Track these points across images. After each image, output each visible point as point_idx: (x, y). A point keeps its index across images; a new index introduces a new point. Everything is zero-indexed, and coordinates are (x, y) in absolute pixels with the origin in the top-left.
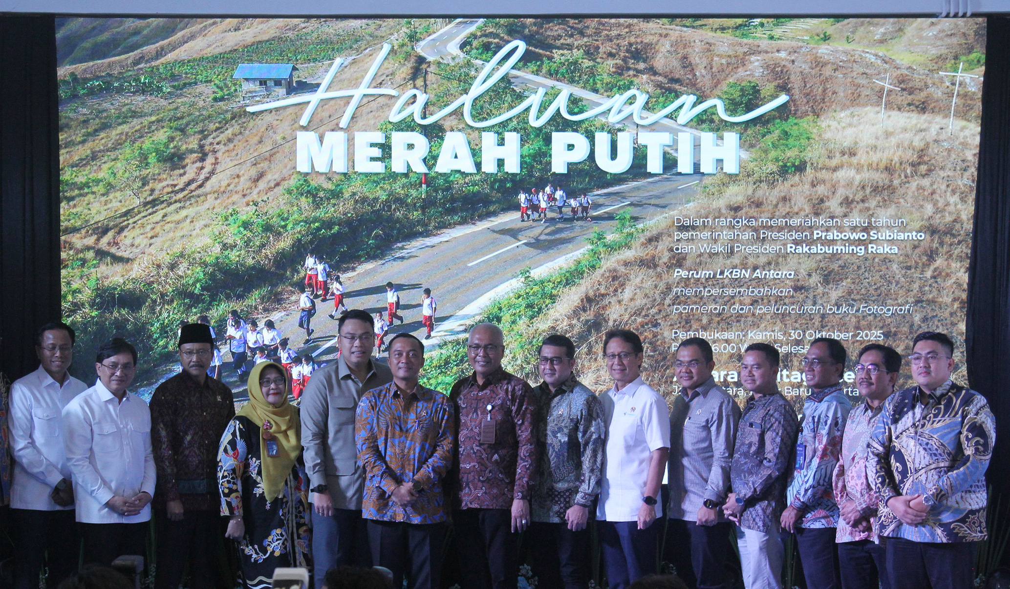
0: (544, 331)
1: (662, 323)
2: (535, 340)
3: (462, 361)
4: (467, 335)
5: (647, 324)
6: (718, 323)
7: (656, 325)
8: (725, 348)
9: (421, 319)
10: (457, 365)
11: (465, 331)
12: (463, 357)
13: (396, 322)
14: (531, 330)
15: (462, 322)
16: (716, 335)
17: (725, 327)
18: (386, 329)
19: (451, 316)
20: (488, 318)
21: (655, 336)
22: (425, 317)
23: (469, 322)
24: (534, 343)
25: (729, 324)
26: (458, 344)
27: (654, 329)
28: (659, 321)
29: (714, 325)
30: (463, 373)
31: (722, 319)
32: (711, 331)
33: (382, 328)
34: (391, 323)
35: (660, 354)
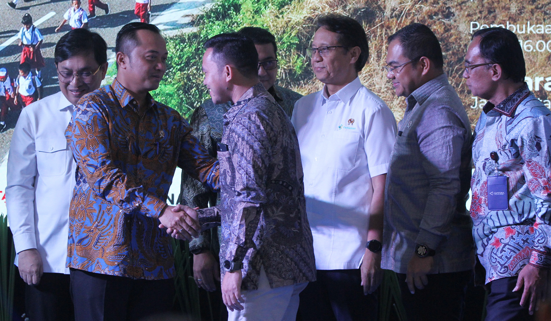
0: (298, 24)
1: (457, 13)
2: (286, 36)
3: (187, 64)
4: (195, 30)
5: (436, 14)
6: (532, 12)
7: (449, 15)
8: (541, 47)
9: (132, 8)
10: (181, 70)
11: (192, 24)
12: (189, 59)
13: (99, 12)
14: (281, 22)
15: (187, 12)
16: (529, 29)
17: (540, 16)
18: (85, 21)
19: (173, 4)
20: (223, 6)
21: (447, 30)
22: (138, 5)
23: (197, 12)
24: (284, 40)
25: (546, 14)
26: (183, 41)
27: (446, 21)
28: (453, 10)
29: (527, 15)
30: (189, 80)
31: (537, 8)
32: (522, 24)
33: (80, 20)
34: (92, 13)
35: (453, 54)
